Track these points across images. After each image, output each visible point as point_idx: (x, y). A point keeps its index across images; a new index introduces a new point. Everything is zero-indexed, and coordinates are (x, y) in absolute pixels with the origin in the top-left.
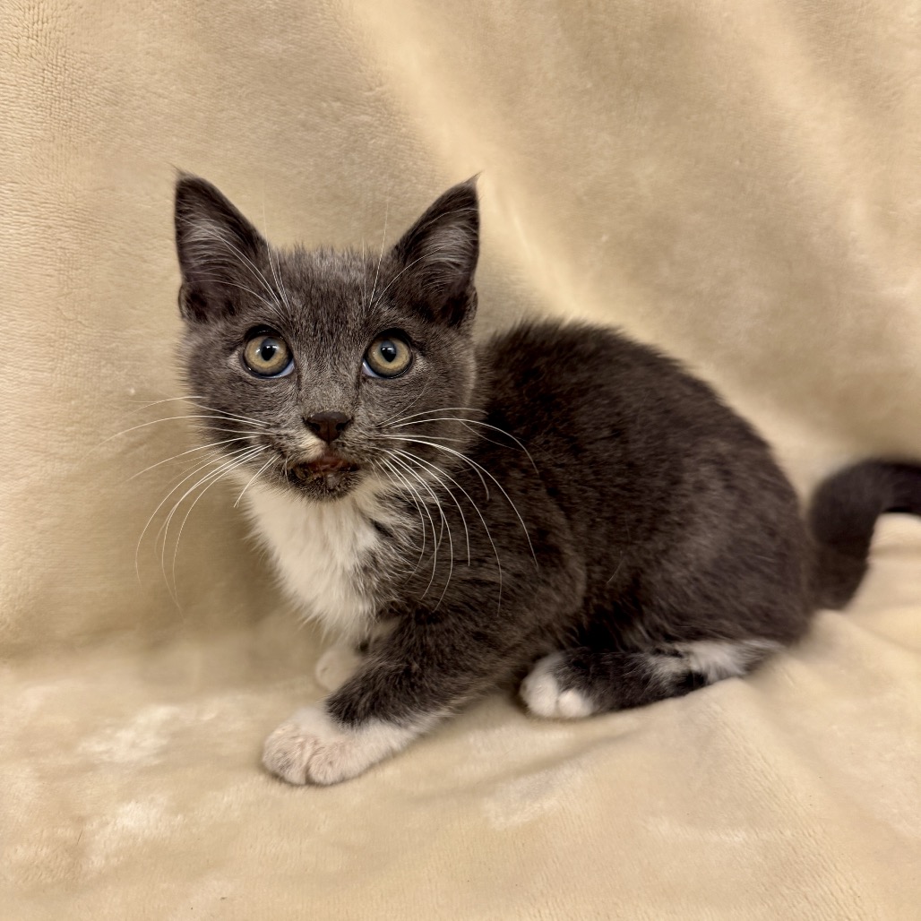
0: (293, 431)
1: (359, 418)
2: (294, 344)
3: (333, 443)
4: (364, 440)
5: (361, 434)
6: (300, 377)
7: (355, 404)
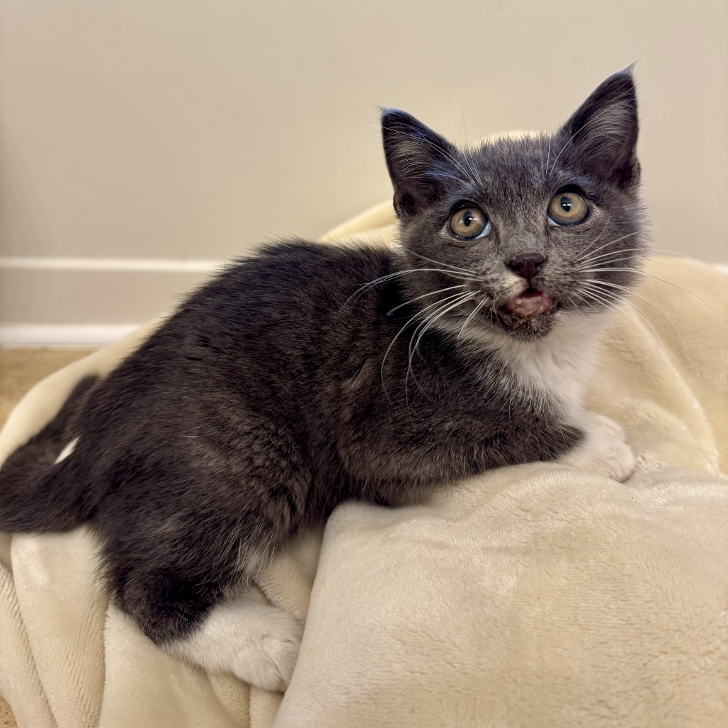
0: (497, 275)
1: (552, 258)
2: (489, 210)
3: (534, 280)
4: (560, 274)
5: (557, 269)
6: (497, 234)
7: (548, 246)
